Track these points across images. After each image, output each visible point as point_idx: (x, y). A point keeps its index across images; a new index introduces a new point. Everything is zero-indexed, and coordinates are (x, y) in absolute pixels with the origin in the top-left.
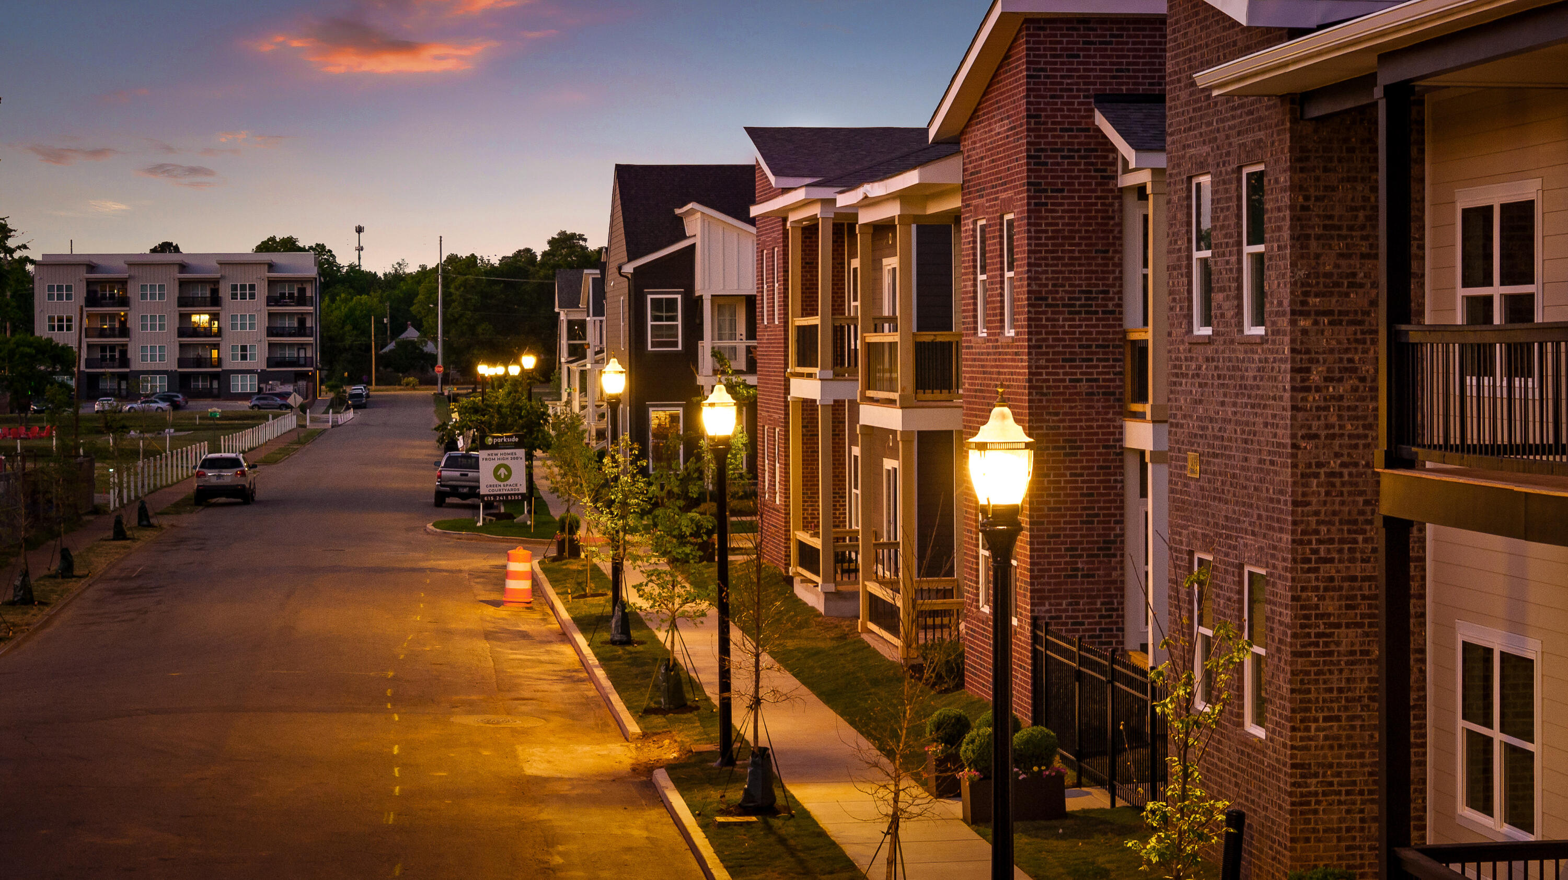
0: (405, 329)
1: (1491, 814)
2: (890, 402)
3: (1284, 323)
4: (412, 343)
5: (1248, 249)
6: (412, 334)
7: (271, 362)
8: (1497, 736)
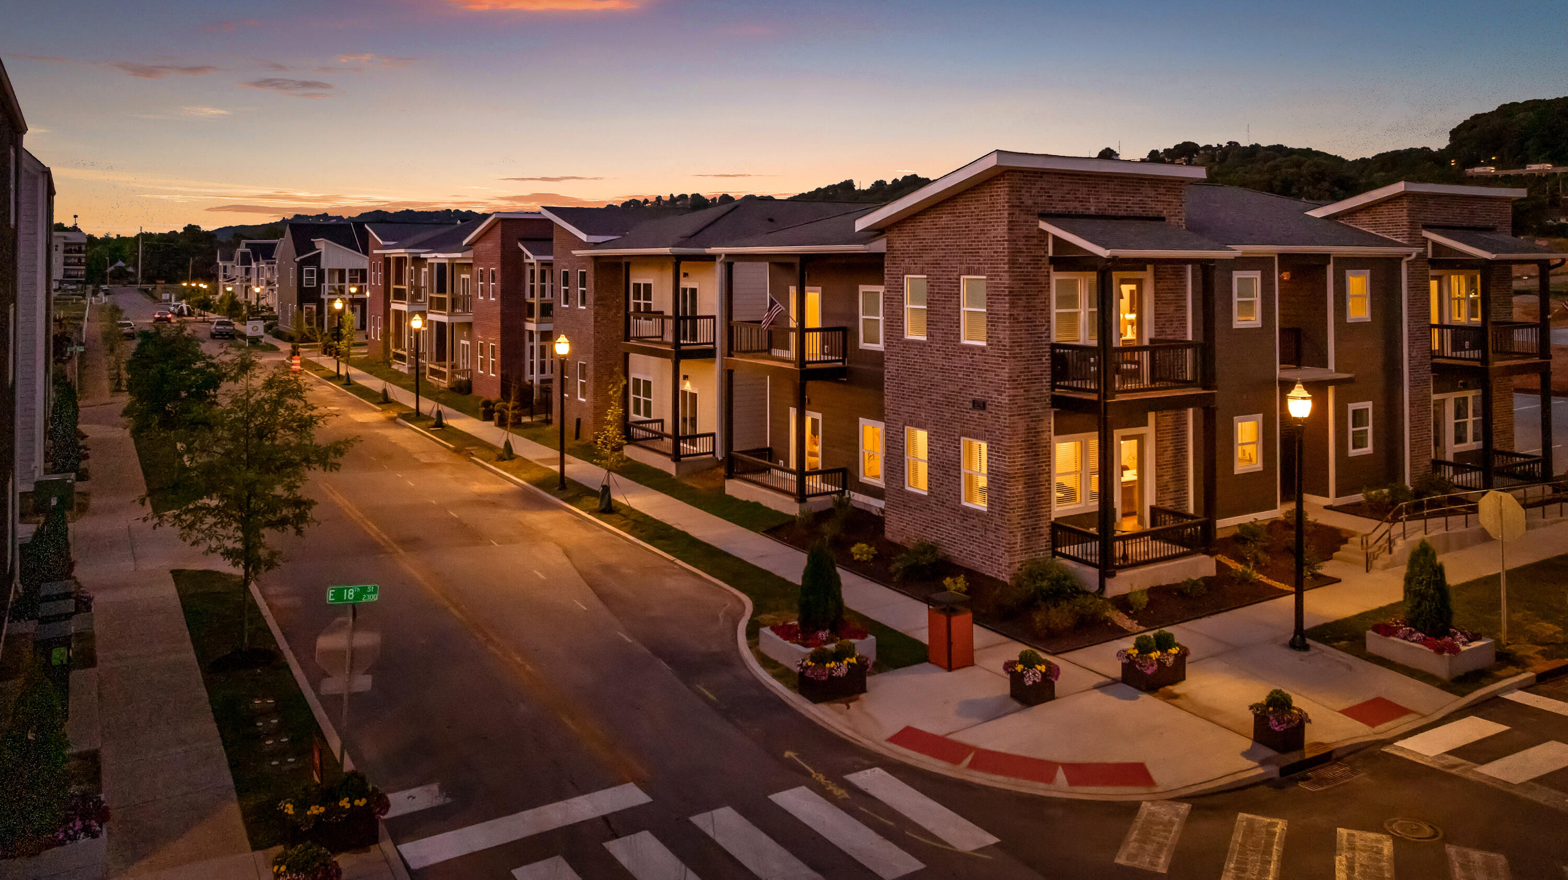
0: (117, 261)
1: (640, 415)
2: (444, 314)
3: (592, 307)
4: (122, 267)
5: (579, 289)
6: (120, 264)
7: (65, 276)
8: (642, 398)
